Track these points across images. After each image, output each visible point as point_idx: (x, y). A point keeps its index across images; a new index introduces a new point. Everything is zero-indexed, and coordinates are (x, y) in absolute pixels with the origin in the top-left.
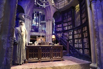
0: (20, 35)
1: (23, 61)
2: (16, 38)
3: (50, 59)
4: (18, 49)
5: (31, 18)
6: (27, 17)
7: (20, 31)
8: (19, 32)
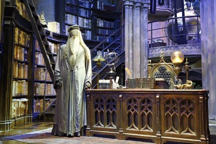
0: (67, 64)
1: (78, 130)
2: (60, 72)
3: (154, 133)
4: (64, 98)
5: (145, 5)
6: (131, 4)
7: (67, 53)
8: (66, 55)
